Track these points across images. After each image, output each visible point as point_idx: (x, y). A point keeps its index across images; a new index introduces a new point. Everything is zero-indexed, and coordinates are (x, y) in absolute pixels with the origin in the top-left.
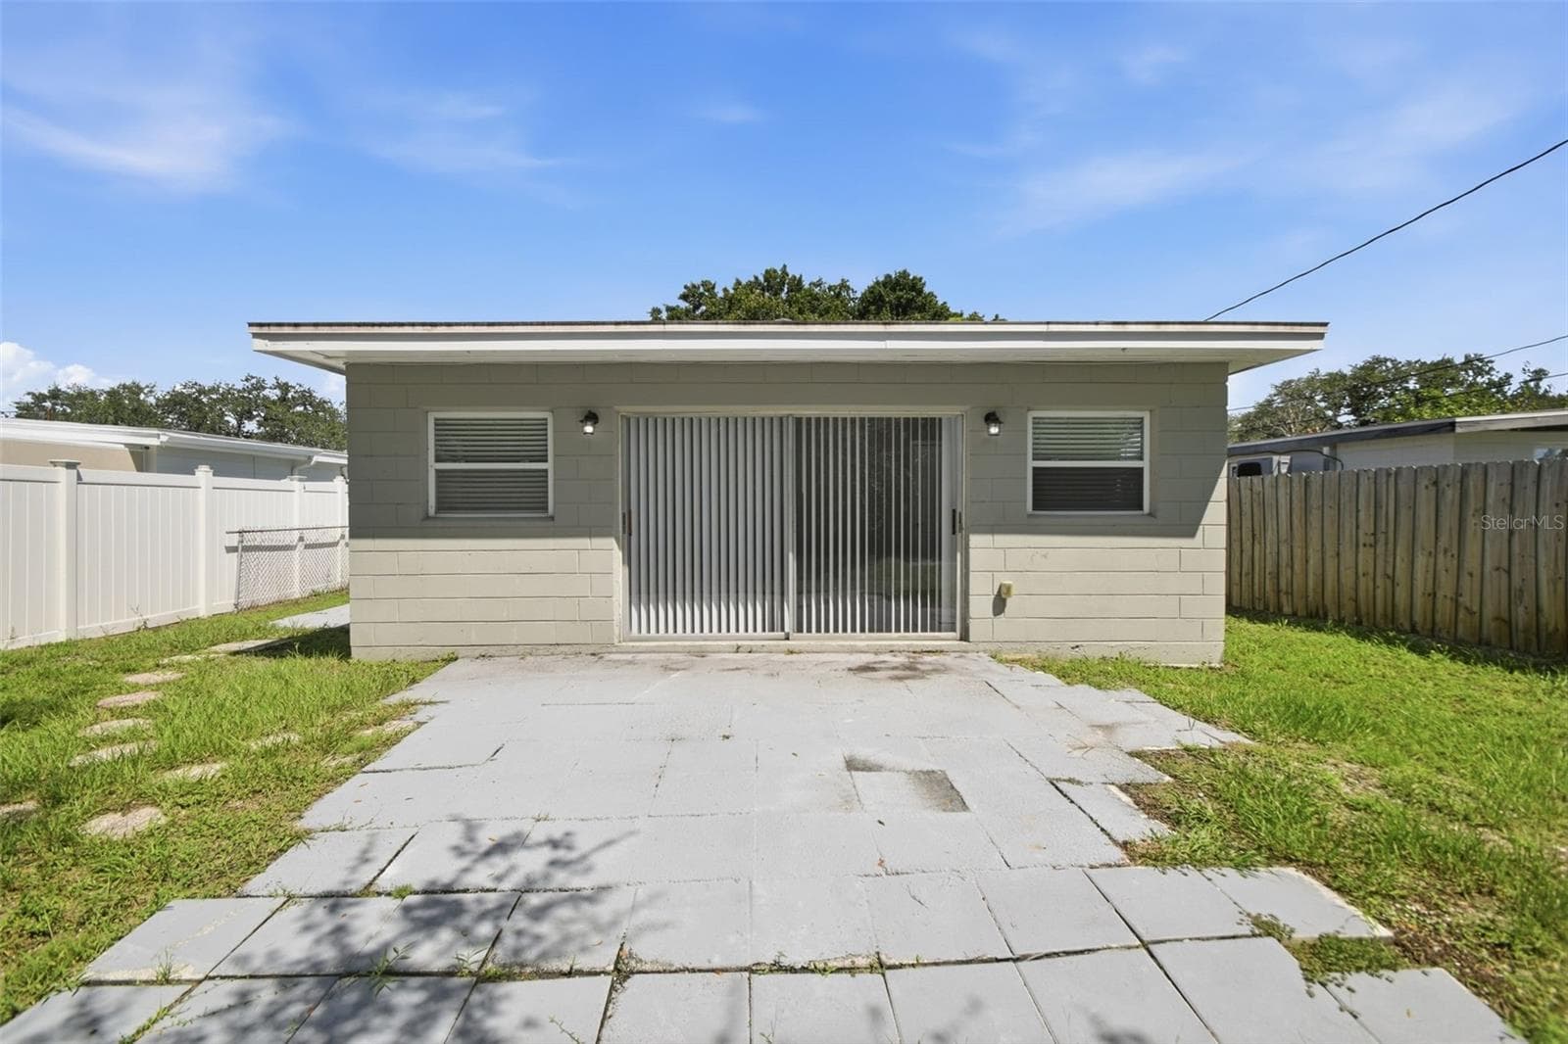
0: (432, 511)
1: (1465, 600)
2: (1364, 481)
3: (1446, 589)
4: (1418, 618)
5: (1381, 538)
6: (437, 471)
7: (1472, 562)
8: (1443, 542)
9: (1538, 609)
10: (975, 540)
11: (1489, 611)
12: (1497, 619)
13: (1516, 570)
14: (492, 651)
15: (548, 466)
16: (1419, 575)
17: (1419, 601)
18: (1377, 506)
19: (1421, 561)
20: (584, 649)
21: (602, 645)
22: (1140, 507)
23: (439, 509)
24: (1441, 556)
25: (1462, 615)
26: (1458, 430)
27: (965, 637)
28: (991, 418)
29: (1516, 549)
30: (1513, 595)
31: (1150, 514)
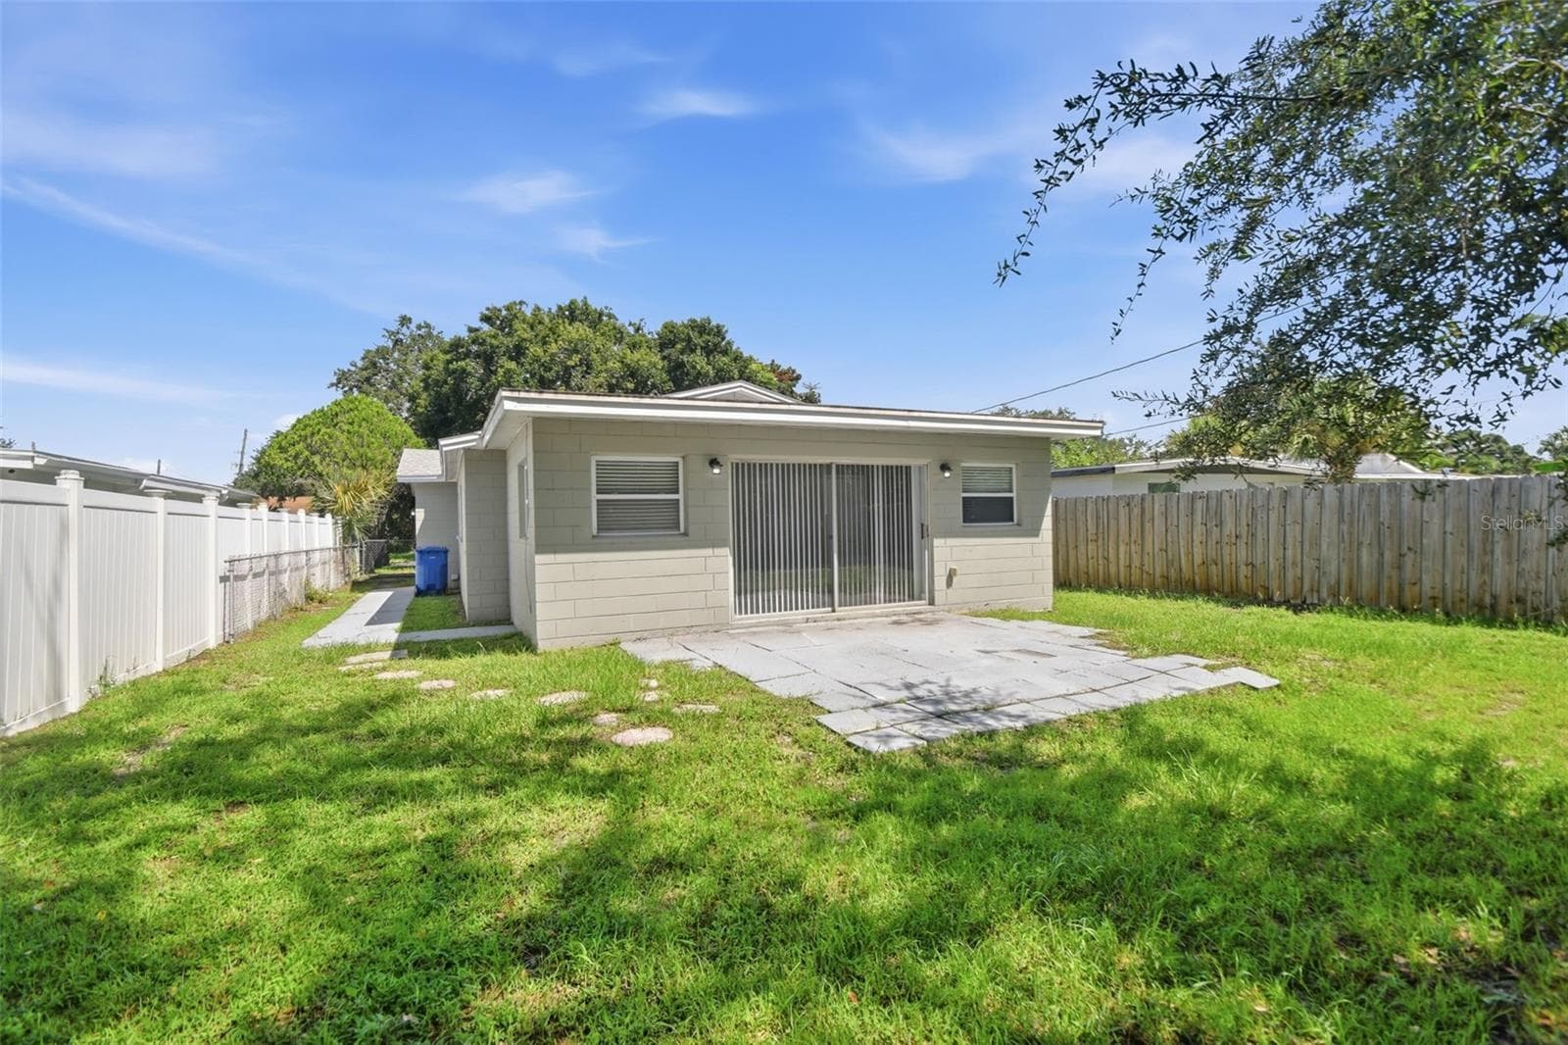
0: (595, 532)
1: (1146, 568)
2: (1089, 503)
3: (1136, 563)
4: (1122, 580)
5: (1101, 536)
6: (598, 501)
7: (1148, 547)
8: (1134, 536)
9: (1181, 569)
10: (937, 542)
11: (1158, 574)
12: (1162, 576)
13: (1170, 553)
14: (645, 634)
15: (680, 496)
16: (1122, 556)
17: (1122, 569)
18: (1098, 518)
19: (1122, 549)
20: (710, 629)
21: (721, 624)
22: (1012, 520)
23: (599, 529)
24: (1133, 546)
25: (1145, 575)
26: (1117, 472)
27: (932, 602)
28: (944, 467)
29: (1169, 539)
30: (1169, 563)
31: (1018, 524)
